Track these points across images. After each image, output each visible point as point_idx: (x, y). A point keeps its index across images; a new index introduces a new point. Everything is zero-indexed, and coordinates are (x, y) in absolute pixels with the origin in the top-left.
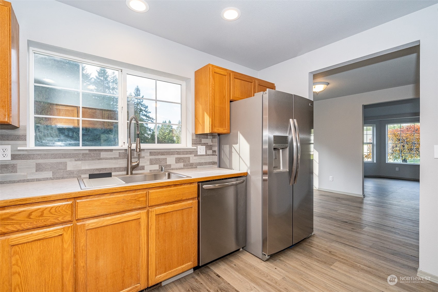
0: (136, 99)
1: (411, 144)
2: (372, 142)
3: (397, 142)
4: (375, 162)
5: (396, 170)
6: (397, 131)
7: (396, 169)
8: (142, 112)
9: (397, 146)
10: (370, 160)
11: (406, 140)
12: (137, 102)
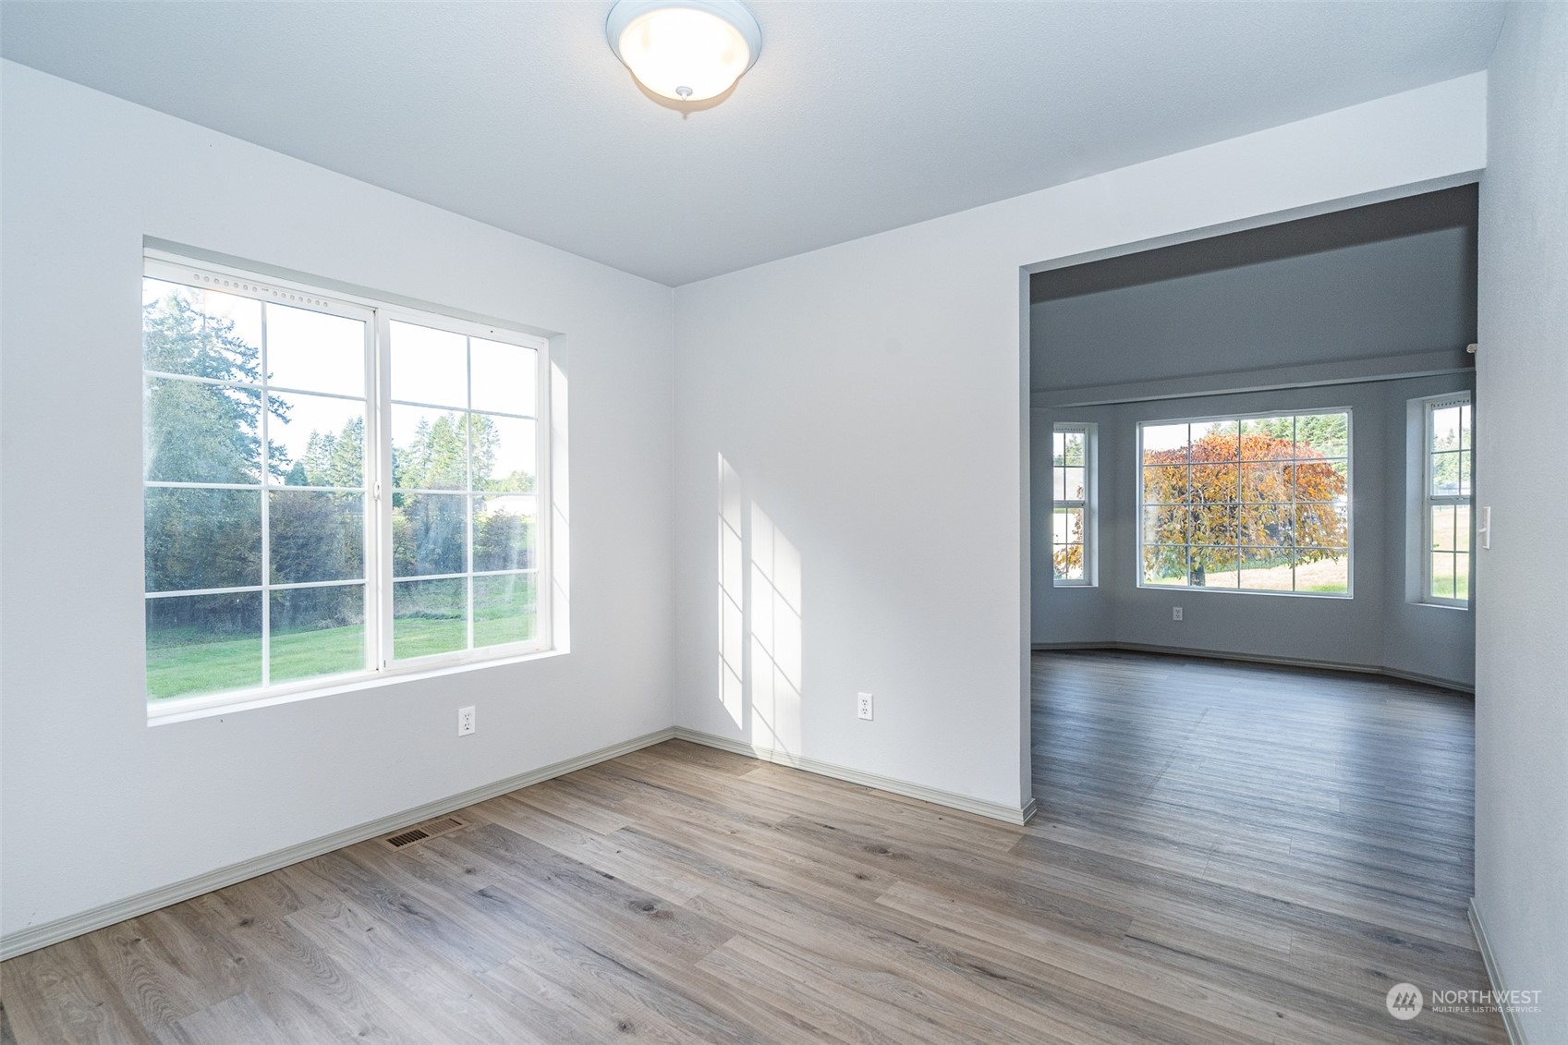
0: (197, 317)
1: (1222, 506)
2: (1083, 499)
3: (1172, 501)
4: (1096, 584)
5: (1175, 618)
6: (1173, 459)
7: (1175, 614)
8: (228, 372)
9: (1172, 515)
10: (1076, 573)
11: (1203, 492)
12: (204, 327)
